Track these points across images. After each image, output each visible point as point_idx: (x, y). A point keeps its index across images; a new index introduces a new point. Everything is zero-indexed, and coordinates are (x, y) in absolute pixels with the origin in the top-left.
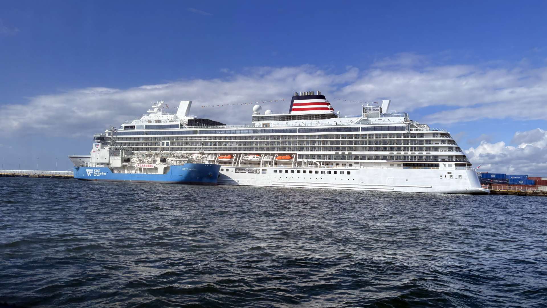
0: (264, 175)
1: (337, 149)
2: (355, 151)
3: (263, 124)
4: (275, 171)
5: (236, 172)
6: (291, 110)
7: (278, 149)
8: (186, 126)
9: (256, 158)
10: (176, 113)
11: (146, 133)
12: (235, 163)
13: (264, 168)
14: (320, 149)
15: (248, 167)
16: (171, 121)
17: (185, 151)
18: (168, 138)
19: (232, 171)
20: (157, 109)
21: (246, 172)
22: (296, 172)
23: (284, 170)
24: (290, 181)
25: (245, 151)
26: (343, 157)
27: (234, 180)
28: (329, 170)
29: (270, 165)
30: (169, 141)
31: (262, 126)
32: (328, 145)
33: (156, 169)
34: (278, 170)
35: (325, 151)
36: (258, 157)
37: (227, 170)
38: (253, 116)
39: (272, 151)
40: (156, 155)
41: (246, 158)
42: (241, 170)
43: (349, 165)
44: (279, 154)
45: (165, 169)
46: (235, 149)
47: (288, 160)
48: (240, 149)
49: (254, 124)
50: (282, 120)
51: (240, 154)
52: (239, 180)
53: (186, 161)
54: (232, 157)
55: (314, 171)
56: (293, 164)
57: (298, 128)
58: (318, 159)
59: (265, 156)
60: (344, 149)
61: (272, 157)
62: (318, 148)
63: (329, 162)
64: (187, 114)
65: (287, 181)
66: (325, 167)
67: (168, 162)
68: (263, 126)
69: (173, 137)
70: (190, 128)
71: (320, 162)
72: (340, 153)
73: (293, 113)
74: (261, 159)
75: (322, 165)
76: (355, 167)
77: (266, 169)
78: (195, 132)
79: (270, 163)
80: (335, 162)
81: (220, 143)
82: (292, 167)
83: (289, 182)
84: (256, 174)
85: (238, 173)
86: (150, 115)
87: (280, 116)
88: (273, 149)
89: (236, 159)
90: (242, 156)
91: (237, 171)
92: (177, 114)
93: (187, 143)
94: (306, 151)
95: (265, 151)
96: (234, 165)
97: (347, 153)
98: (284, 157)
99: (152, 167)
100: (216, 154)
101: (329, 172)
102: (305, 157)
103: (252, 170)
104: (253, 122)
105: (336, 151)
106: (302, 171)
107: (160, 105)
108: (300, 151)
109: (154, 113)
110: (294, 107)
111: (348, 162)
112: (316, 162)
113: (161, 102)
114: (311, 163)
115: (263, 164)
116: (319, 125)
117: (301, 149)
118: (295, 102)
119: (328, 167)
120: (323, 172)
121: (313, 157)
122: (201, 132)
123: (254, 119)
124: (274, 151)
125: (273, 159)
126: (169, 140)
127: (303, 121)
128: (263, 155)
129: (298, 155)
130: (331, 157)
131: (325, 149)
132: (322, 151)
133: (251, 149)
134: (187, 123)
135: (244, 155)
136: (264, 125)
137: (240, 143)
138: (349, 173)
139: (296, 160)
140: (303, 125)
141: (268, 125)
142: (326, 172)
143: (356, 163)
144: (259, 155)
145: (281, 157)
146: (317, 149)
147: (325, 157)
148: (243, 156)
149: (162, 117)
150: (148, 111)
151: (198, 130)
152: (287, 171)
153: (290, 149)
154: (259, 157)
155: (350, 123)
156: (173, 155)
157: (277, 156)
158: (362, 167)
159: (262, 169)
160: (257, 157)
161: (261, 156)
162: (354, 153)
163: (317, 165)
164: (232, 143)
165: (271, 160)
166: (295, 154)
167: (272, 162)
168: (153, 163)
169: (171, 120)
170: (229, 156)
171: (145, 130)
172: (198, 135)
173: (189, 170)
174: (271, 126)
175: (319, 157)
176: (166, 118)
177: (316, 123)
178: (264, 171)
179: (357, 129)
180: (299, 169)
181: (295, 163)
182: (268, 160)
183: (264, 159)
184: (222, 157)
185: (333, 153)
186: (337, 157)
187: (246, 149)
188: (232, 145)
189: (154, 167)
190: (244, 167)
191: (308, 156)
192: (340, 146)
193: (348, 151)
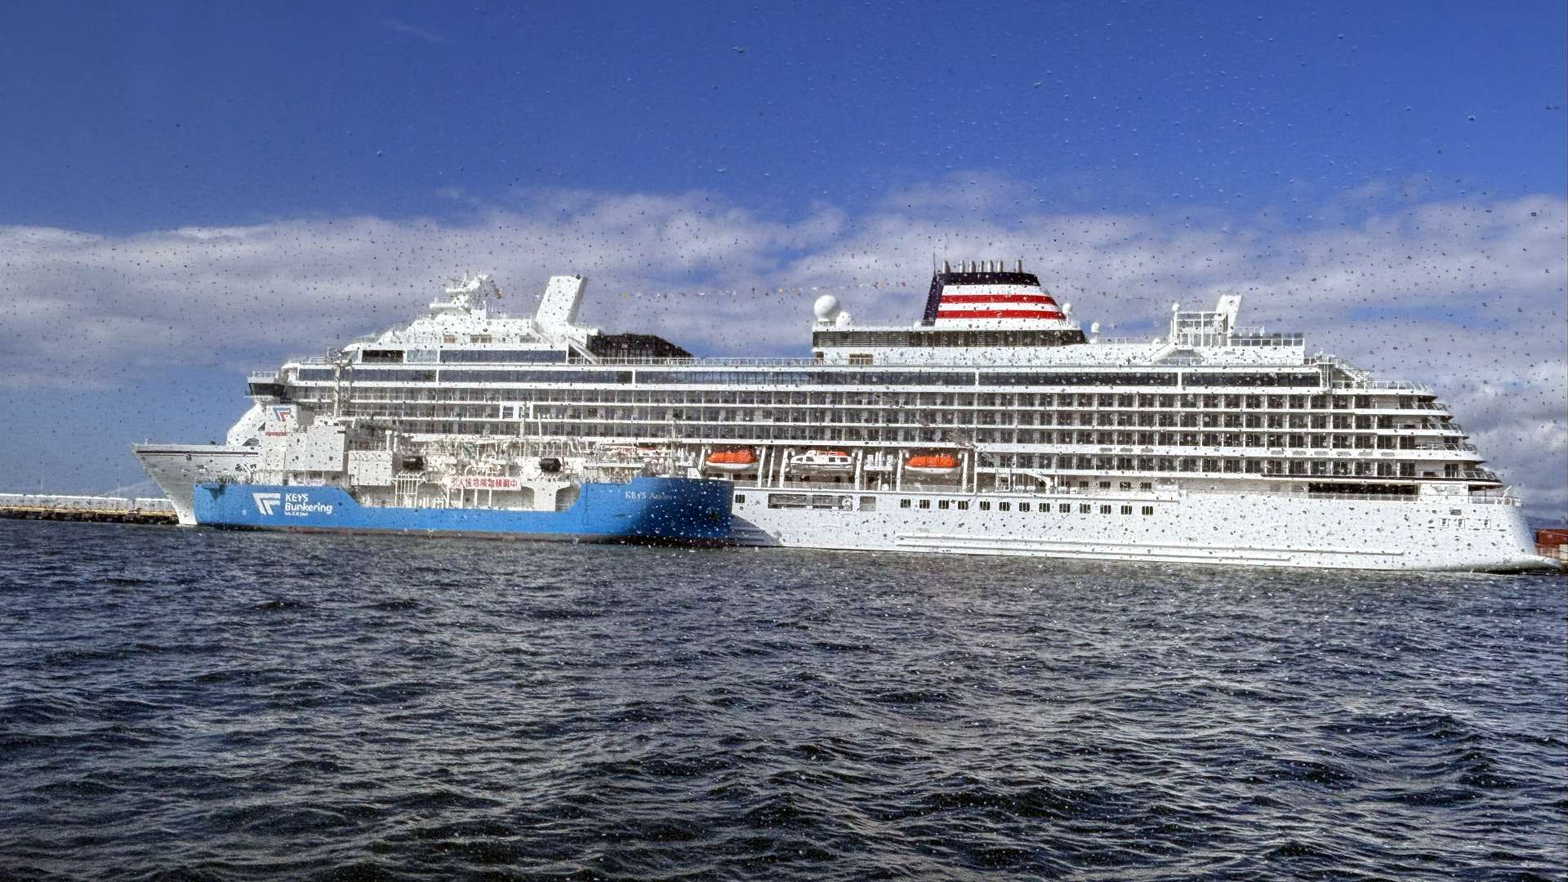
0: (865, 515)
1: (1105, 438)
2: (1160, 444)
3: (852, 356)
4: (905, 504)
5: (770, 506)
6: (931, 313)
7: (909, 435)
8: (592, 358)
9: (838, 462)
11: (445, 376)
12: (766, 476)
13: (866, 493)
14: (1046, 437)
15: (809, 490)
18: (526, 395)
21: (805, 507)
22: (975, 506)
23: (934, 501)
24: (957, 536)
25: (794, 438)
26: (1125, 463)
27: (762, 532)
28: (1082, 502)
29: (886, 486)
30: (527, 404)
31: (845, 363)
32: (1077, 426)
34: (915, 501)
35: (1063, 441)
36: (845, 460)
37: (740, 499)
38: (815, 329)
39: (888, 440)
40: (518, 447)
41: (804, 462)
42: (789, 497)
43: (1142, 487)
44: (914, 452)
45: (561, 494)
46: (763, 432)
47: (947, 470)
48: (780, 433)
49: (821, 355)
50: (912, 345)
51: (781, 448)
52: (780, 530)
53: (639, 468)
54: (755, 458)
55: (1035, 504)
56: (964, 483)
57: (977, 371)
58: (1042, 467)
59: (864, 458)
60: (1126, 438)
61: (890, 458)
62: (1042, 432)
63: (1075, 477)
65: (945, 536)
66: (1068, 492)
67: (570, 472)
68: (851, 362)
69: (546, 392)
70: (605, 362)
71: (1052, 477)
72: (1115, 449)
73: (942, 325)
74: (855, 465)
75: (1060, 485)
77: (875, 497)
78: (625, 378)
79: (889, 479)
81: (713, 414)
82: (962, 494)
83: (954, 538)
84: (842, 512)
85: (780, 507)
87: (905, 333)
88: (892, 434)
89: (767, 465)
90: (786, 453)
91: (775, 502)
92: (540, 320)
93: (593, 412)
94: (1003, 442)
95: (864, 439)
96: (764, 484)
97: (1136, 450)
98: (931, 460)
99: (511, 488)
100: (696, 448)
101: (1085, 509)
102: (998, 460)
103: (825, 498)
104: (815, 350)
105: (1100, 442)
106: (995, 504)
107: (474, 285)
108: (981, 441)
111: (1137, 478)
112: (1038, 477)
115: (862, 482)
116: (1037, 362)
117: (987, 437)
118: (949, 290)
119: (1078, 493)
120: (1065, 508)
121: (1026, 460)
122: (643, 377)
123: (819, 338)
124: (895, 439)
127: (987, 350)
128: (861, 454)
129: (979, 453)
130: (1084, 462)
131: (1066, 438)
132: (1056, 443)
133: (818, 433)
134: (588, 347)
135: (793, 453)
136: (854, 359)
137: (779, 415)
138: (1147, 511)
139: (971, 467)
140: (988, 363)
141: (868, 359)
143: (1165, 481)
144: (847, 450)
145: (919, 459)
146: (1037, 436)
147: (1065, 461)
148: (790, 457)
149: (491, 324)
151: (633, 369)
152: (944, 505)
153: (947, 435)
154: (848, 458)
155: (1141, 361)
156: (574, 448)
157: (908, 456)
159: (861, 497)
160: (842, 460)
161: (854, 455)
162: (1159, 450)
163: (1045, 485)
164: (749, 414)
165: (889, 468)
166: (965, 450)
167: (895, 473)
169: (526, 335)
170: (743, 455)
172: (632, 386)
174: (876, 362)
175: (1045, 460)
176: (507, 330)
177: (1026, 356)
178: (867, 502)
179: (1171, 380)
180: (986, 495)
181: (970, 480)
182: (880, 468)
183: (863, 465)
184: (721, 455)
185: (1093, 449)
186: (1105, 462)
187: (799, 433)
188: (751, 420)
189: (518, 488)
190: (796, 489)
191: (1011, 458)
192: (1115, 427)
193: (1140, 443)
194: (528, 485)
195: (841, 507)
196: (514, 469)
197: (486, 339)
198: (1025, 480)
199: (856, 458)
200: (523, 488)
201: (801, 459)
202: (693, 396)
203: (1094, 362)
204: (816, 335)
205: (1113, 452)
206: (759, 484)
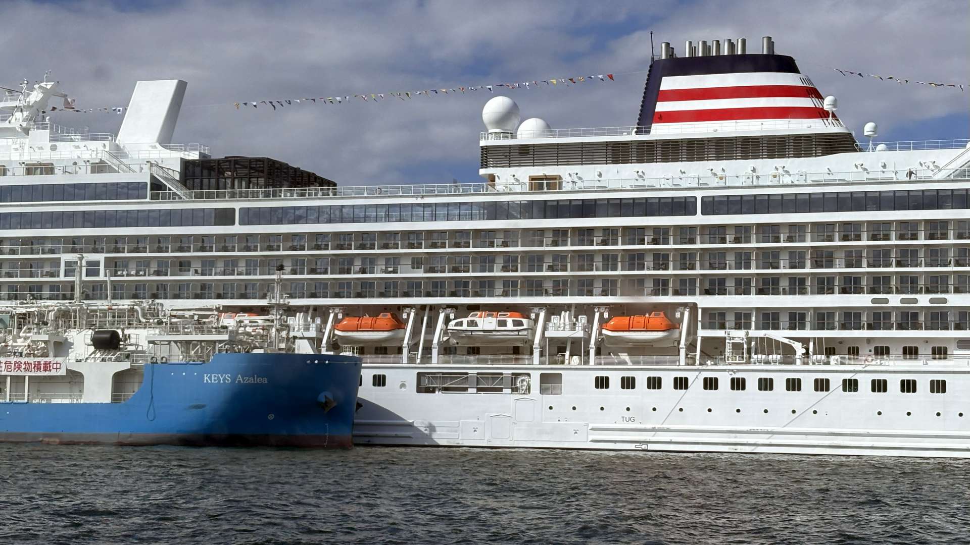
0: (549, 399)
1: (879, 284)
2: (957, 291)
3: (533, 179)
4: (602, 383)
5: (420, 390)
6: (647, 117)
7: (609, 286)
8: (181, 191)
9: (510, 326)
12: (414, 348)
13: (550, 369)
14: (797, 285)
15: (473, 367)
16: (99, 167)
17: (177, 297)
18: (94, 244)
19: (403, 385)
20: (26, 114)
21: (465, 389)
22: (696, 384)
23: (641, 378)
24: (672, 427)
25: (453, 294)
26: (908, 319)
27: (410, 425)
28: (848, 376)
29: (576, 359)
30: (100, 257)
31: (527, 189)
32: (839, 269)
33: (74, 378)
34: (615, 379)
35: (821, 291)
36: (521, 324)
37: (379, 381)
38: (483, 143)
39: (581, 294)
40: (65, 316)
41: (465, 327)
42: (445, 377)
43: (934, 353)
44: (615, 309)
45: (119, 379)
46: (412, 288)
47: (660, 335)
48: (436, 288)
49: (492, 178)
50: (615, 162)
51: (435, 309)
52: (434, 422)
54: (400, 324)
55: (780, 381)
56: (683, 352)
57: (699, 195)
58: (792, 327)
59: (547, 319)
60: (909, 284)
61: (583, 319)
62: (792, 279)
63: (841, 341)
64: (167, 139)
65: (657, 426)
66: (828, 363)
67: (130, 348)
68: (532, 188)
69: (116, 239)
70: (199, 197)
71: (805, 341)
72: (894, 300)
73: (660, 131)
74: (533, 330)
75: (814, 353)
76: (963, 359)
77: (561, 374)
78: (225, 217)
79: (577, 347)
80: (869, 340)
81: (345, 264)
82: (681, 367)
83: (668, 430)
84: (516, 396)
85: (433, 391)
87: (607, 144)
88: (585, 286)
89: (416, 332)
90: (442, 316)
91: (426, 384)
92: (124, 137)
93: (183, 265)
94: (737, 293)
95: (547, 294)
96: (411, 360)
97: (924, 300)
98: (637, 319)
99: (53, 373)
100: (321, 311)
101: (851, 385)
102: (730, 319)
103: (496, 376)
104: (482, 171)
105: (873, 291)
106: (725, 380)
107: (35, 96)
108: (708, 292)
109: (10, 132)
110: (662, 107)
111: (927, 341)
112: (786, 341)
113: (43, 84)
115: (542, 354)
116: (787, 180)
117: (715, 287)
118: (669, 83)
119: (842, 363)
120: (822, 385)
121: (770, 318)
122: (250, 217)
123: (489, 155)
124: (590, 293)
125: (587, 330)
126: (95, 251)
127: (718, 166)
128: (542, 315)
129: (704, 310)
130: (851, 318)
131: (824, 286)
132: (812, 293)
133: (485, 286)
134: (177, 178)
135: (452, 316)
136: (537, 183)
137: (429, 263)
138: (939, 387)
139: (692, 331)
140: (714, 182)
141: (553, 183)
142: (836, 382)
143: (964, 344)
144: (523, 310)
145: (624, 320)
146: (784, 284)
147: (823, 318)
148: (447, 320)
149: (54, 148)
151: (237, 205)
152: (655, 383)
153: (661, 286)
154: (525, 321)
155: (930, 174)
157: (606, 315)
159: (542, 375)
160: (517, 323)
161: (533, 316)
162: (955, 300)
163: (794, 352)
164: (393, 262)
165: (579, 333)
166: (685, 305)
167: (587, 341)
169: (102, 162)
170: (385, 319)
172: (237, 229)
174: (567, 187)
175: (797, 318)
176: (76, 154)
177: (774, 172)
178: (549, 382)
180: (711, 370)
181: (691, 347)
182: (567, 334)
183: (545, 329)
184: (354, 321)
185: (862, 300)
186: (879, 319)
187: (460, 287)
188: (395, 272)
189: (63, 372)
190: (453, 366)
191: (748, 316)
192: (894, 269)
193: (928, 291)
194: (76, 368)
195: (515, 390)
196: (61, 347)
197: (48, 169)
198: (767, 346)
199: (536, 321)
200: (68, 371)
201: (461, 324)
202: (318, 240)
203: (864, 177)
204: (485, 149)
205: (890, 305)
206: (405, 360)
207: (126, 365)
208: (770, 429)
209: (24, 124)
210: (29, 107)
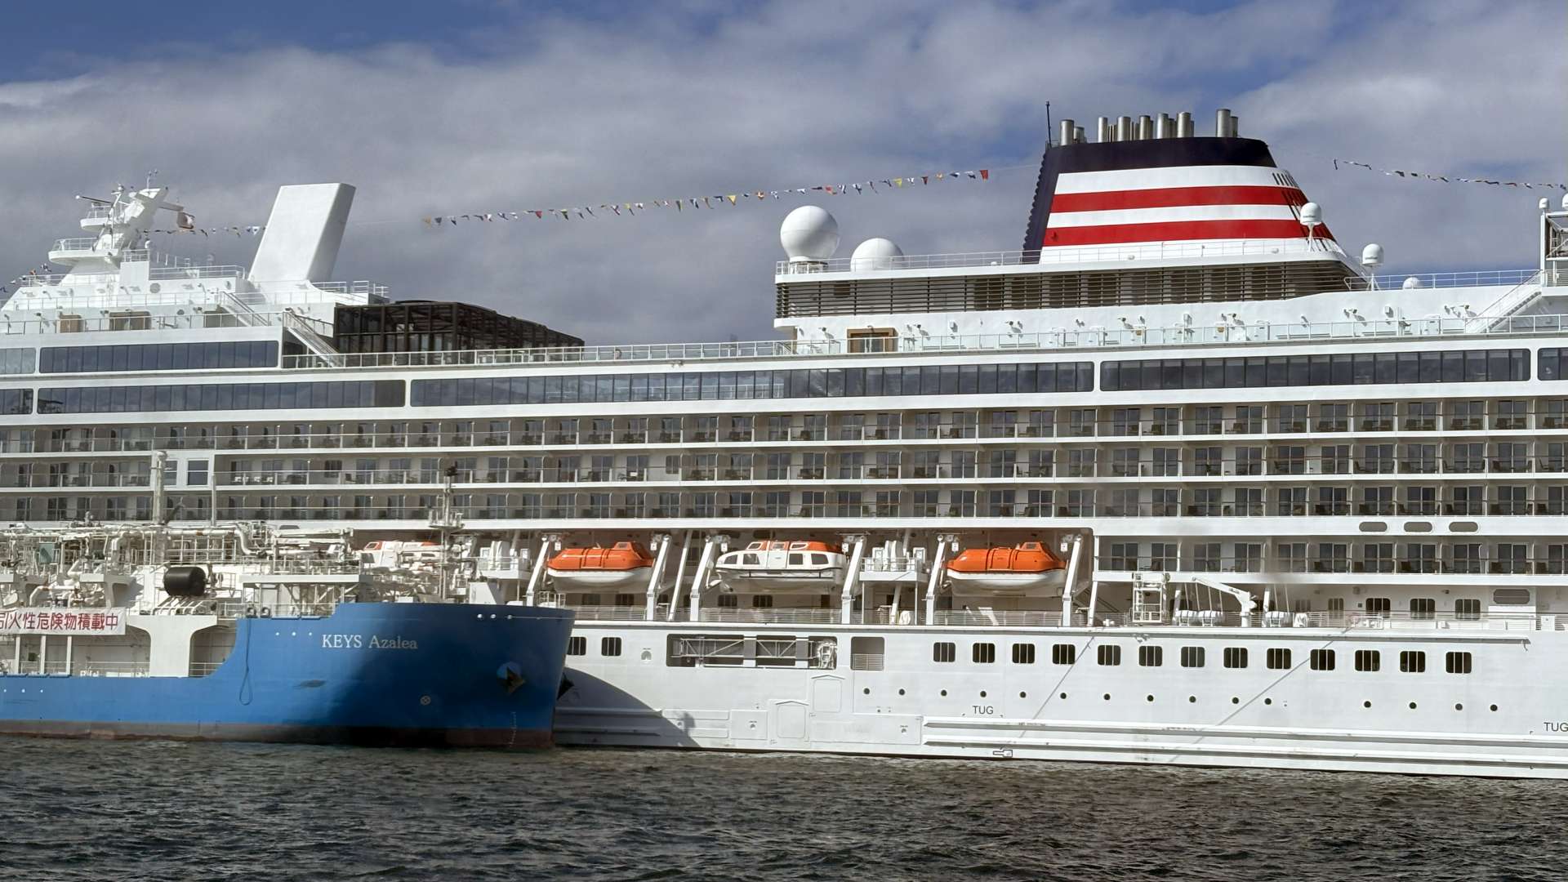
0: (865, 677)
1: (1373, 501)
2: (1495, 511)
3: (853, 334)
4: (945, 653)
5: (672, 661)
6: (1038, 237)
7: (962, 502)
8: (327, 354)
9: (807, 564)
10: (247, 264)
11: (50, 402)
12: (664, 598)
13: (866, 630)
14: (1248, 501)
15: (752, 626)
16: (216, 318)
17: (320, 516)
18: (200, 435)
19: (646, 655)
20: (118, 236)
21: (739, 661)
22: (1087, 655)
23: (1004, 647)
24: (1049, 722)
25: (727, 513)
26: (1418, 556)
27: (657, 717)
28: (1320, 645)
29: (906, 614)
30: (209, 455)
31: (844, 351)
32: (1312, 475)
33: (137, 640)
34: (965, 645)
35: (1285, 511)
36: (824, 560)
37: (612, 647)
38: (780, 279)
39: (918, 513)
40: (135, 547)
41: (740, 565)
42: (710, 642)
43: (1459, 609)
44: (969, 538)
45: (203, 642)
46: (663, 504)
47: (1033, 578)
48: (699, 504)
49: (794, 332)
50: (981, 307)
51: (699, 535)
52: (692, 712)
53: (348, 585)
54: (644, 558)
55: (1215, 652)
56: (1067, 606)
57: (1097, 359)
58: (1240, 569)
59: (867, 553)
60: (1421, 500)
61: (920, 553)
62: (1241, 491)
63: (1321, 589)
64: (324, 273)
65: (1026, 721)
66: (1290, 625)
67: (221, 595)
68: (852, 348)
69: (234, 428)
70: (352, 362)
71: (1255, 590)
72: (1396, 525)
73: (1055, 259)
74: (843, 570)
75: (1272, 608)
76: (1500, 620)
77: (882, 640)
78: (390, 394)
79: (908, 596)
80: (1358, 589)
81: (563, 466)
82: (1064, 627)
83: (1043, 728)
84: (815, 672)
85: (691, 663)
86: (69, 280)
87: (966, 279)
88: (925, 502)
89: (669, 574)
90: (708, 547)
91: (682, 652)
92: (255, 275)
93: (332, 466)
94: (1157, 513)
95: (867, 513)
96: (660, 614)
97: (1441, 525)
98: (1002, 554)
99: (107, 631)
100: (530, 539)
101: (1323, 660)
102: (1145, 555)
103: (785, 643)
104: (779, 323)
105: (1364, 510)
106: (1130, 650)
107: (134, 210)
108: (1110, 512)
109: (94, 264)
110: (1058, 220)
111: (1447, 590)
112: (1227, 589)
113: (144, 192)
114: (1195, 597)
115: (856, 607)
116: (1238, 336)
117: (1123, 503)
118: (1069, 183)
119: (1312, 625)
120: (1279, 659)
121: (1207, 554)
122: (428, 393)
123: (790, 298)
124: (932, 513)
125: (924, 570)
126: (203, 445)
127: (1134, 313)
128: (859, 546)
129: (1102, 538)
130: (1329, 554)
131: (1289, 502)
132: (1269, 514)
133: (776, 502)
134: (330, 333)
135: (724, 547)
136: (857, 340)
137: (695, 465)
138: (1458, 663)
139: (1084, 573)
140: (1128, 339)
141: (882, 340)
142: (1301, 654)
143: (1505, 596)
144: (832, 540)
145: (980, 555)
146: (1229, 498)
147: (1288, 551)
148: (717, 553)
149: (155, 289)
150: (53, 255)
151: (409, 376)
152: (1024, 654)
153: (1039, 502)
154: (830, 556)
155: (1458, 325)
156: (249, 545)
157: (955, 547)
158: (1549, 621)
159: (854, 640)
160: (818, 559)
161: (845, 548)
162: (1490, 526)
163: (1238, 607)
164: (639, 462)
165: (911, 576)
166: (1075, 532)
167: (924, 588)
168: (116, 605)
169: (220, 310)
170: (622, 552)
171: (38, 382)
172: (408, 412)
173: (365, 645)
174: (901, 346)
175: (1246, 552)
176: (183, 301)
177: (1220, 323)
178: (866, 651)
179: (1511, 366)
180: (1111, 634)
181: (1081, 599)
182: (893, 576)
183: (861, 568)
184: (580, 554)
185: (1345, 526)
186: (1374, 554)
187: (736, 503)
188: (640, 478)
189: (121, 631)
190: (724, 625)
191: (1171, 550)
192: (1396, 476)
193: (1449, 511)
194: (141, 623)
195: (813, 662)
196: (125, 592)
199: (849, 555)
200: (128, 628)
201: (733, 560)
202: (527, 429)
203: (1360, 331)
204: (786, 290)
205: (1390, 532)
206: (650, 614)
207: (210, 621)
208: (1198, 727)
209: (115, 253)
210: (122, 226)
